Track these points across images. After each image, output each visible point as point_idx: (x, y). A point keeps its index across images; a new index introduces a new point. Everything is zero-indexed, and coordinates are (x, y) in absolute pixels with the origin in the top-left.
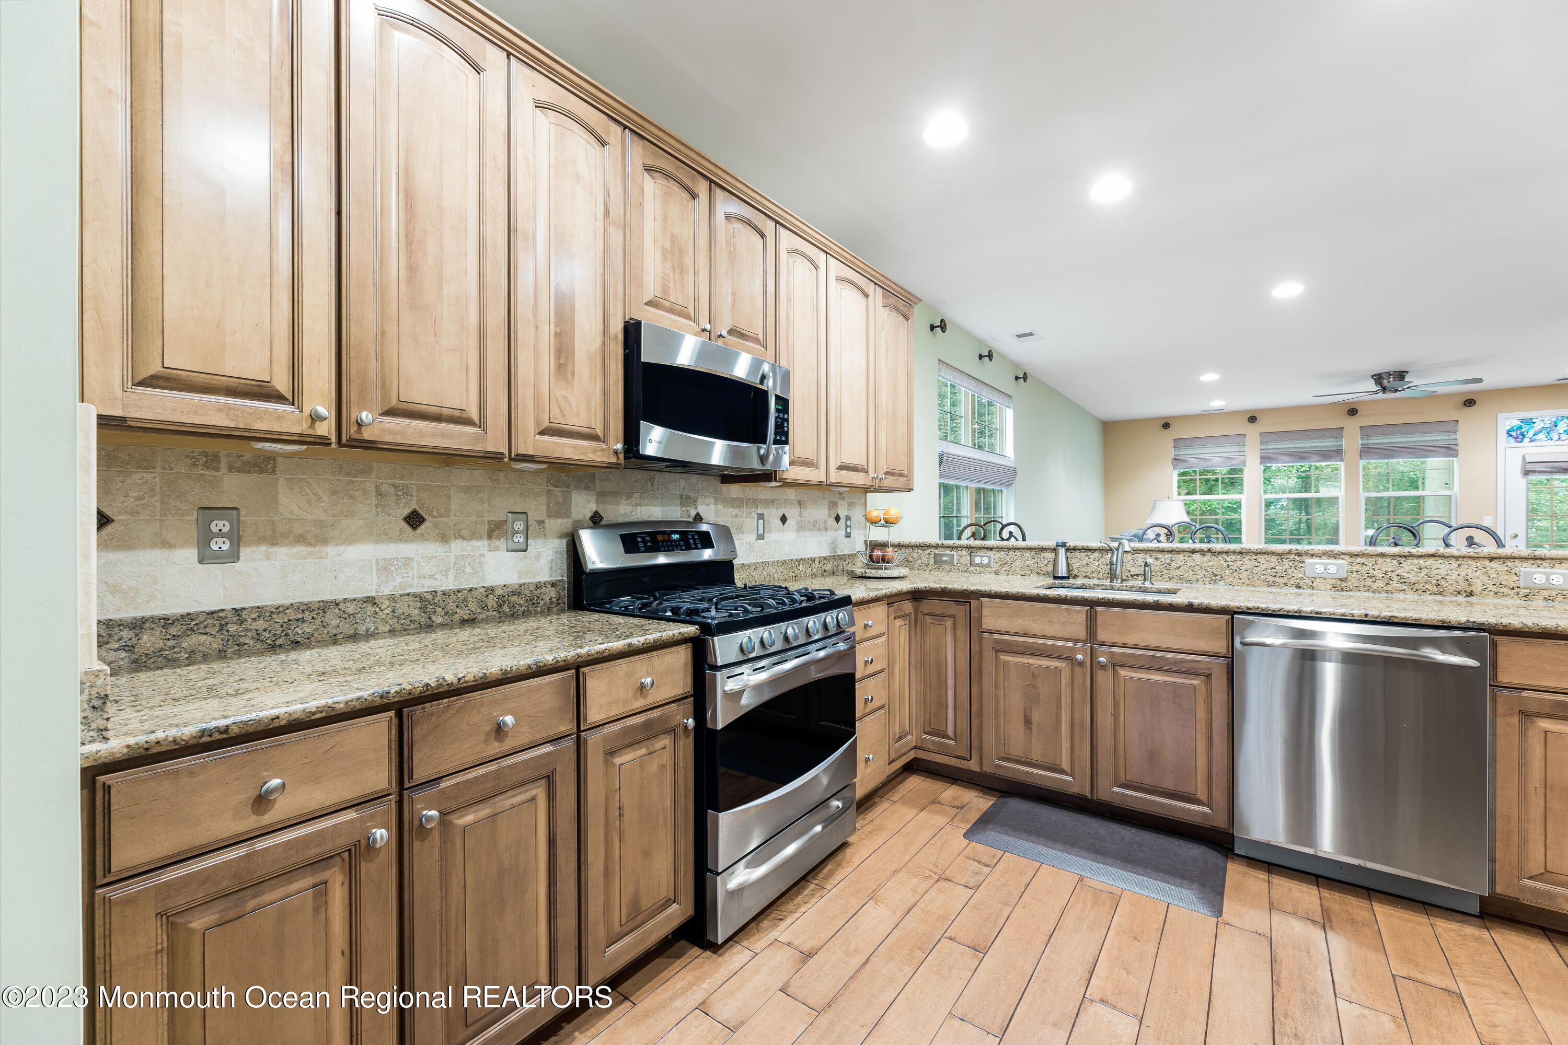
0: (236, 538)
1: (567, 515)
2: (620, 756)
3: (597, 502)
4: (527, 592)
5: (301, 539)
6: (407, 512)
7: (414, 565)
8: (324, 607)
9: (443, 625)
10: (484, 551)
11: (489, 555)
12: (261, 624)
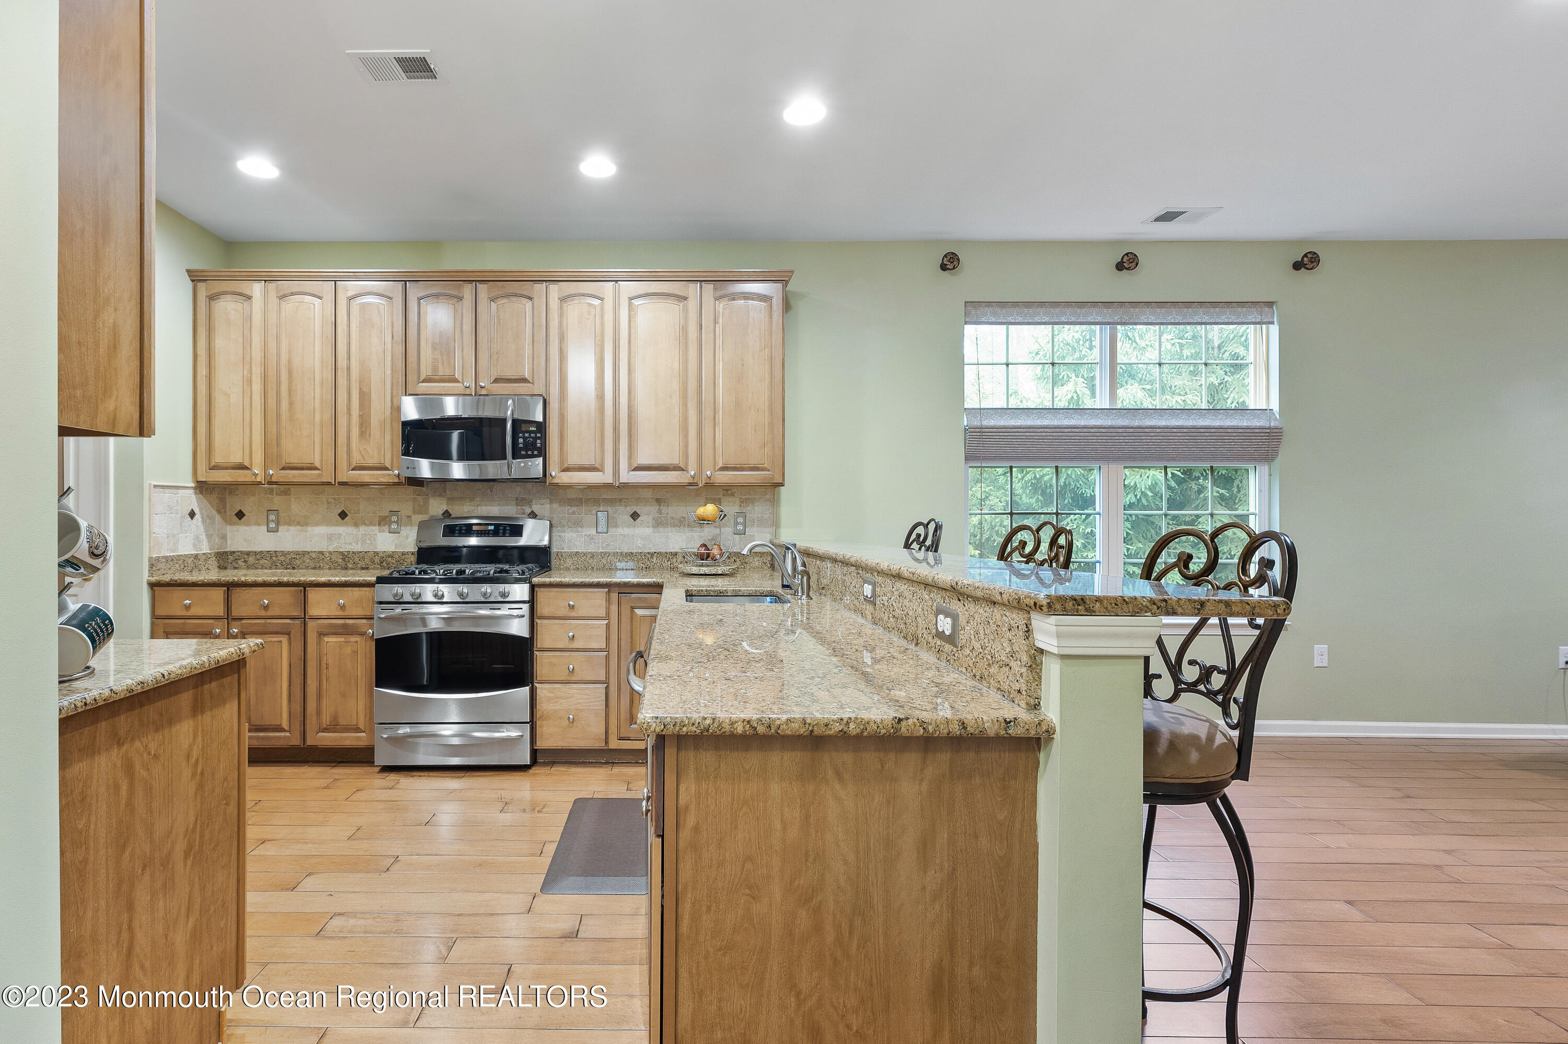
0: (278, 524)
1: (426, 512)
2: (328, 637)
3: (448, 504)
4: (397, 556)
5: (299, 524)
6: (340, 511)
7: (342, 537)
8: (305, 553)
9: (352, 569)
10: (377, 532)
11: (379, 534)
12: (282, 558)
